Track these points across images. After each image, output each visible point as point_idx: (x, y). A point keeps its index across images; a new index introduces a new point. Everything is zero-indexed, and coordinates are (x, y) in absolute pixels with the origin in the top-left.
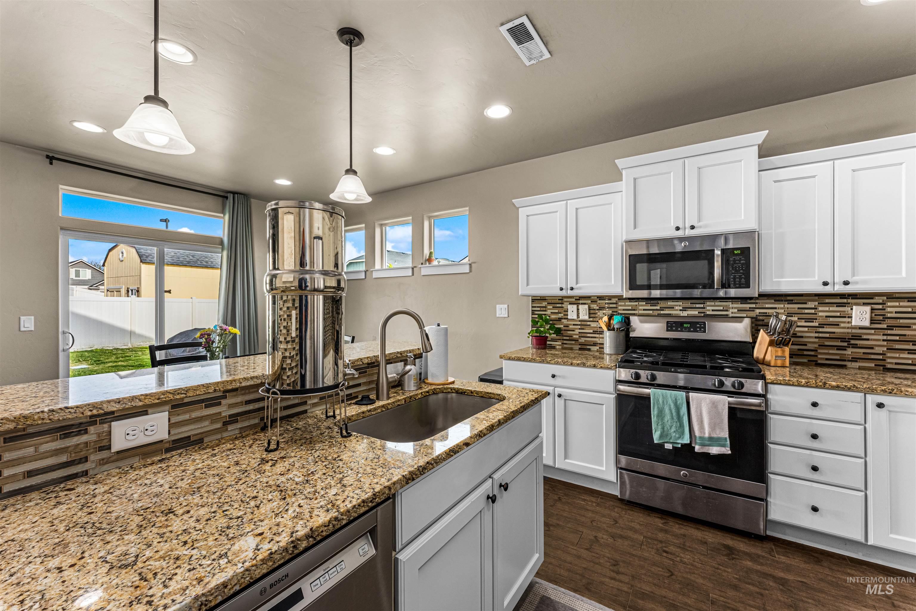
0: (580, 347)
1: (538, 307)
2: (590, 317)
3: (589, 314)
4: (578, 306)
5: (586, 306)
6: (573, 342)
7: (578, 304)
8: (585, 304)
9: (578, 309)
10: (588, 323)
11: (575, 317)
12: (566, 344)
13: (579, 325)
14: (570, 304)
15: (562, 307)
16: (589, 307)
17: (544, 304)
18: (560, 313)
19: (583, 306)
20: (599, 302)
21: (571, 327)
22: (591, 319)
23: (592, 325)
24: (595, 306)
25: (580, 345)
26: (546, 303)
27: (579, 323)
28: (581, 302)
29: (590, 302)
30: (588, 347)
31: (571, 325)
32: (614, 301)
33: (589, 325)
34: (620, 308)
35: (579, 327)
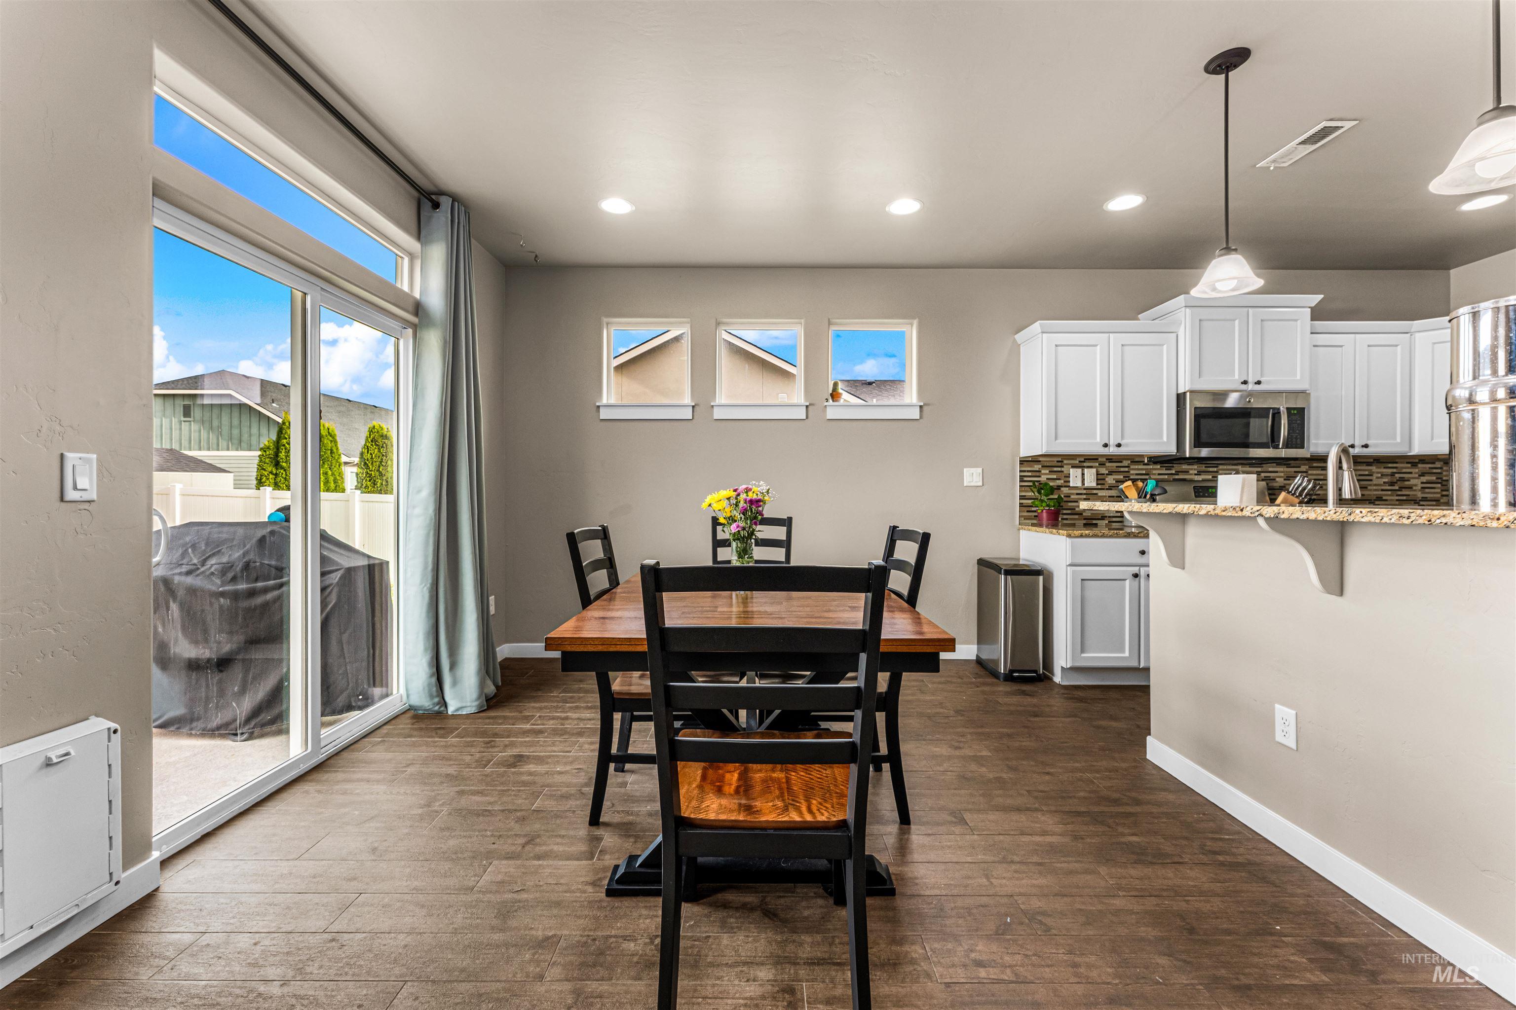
0: (1085, 522)
1: (1028, 471)
2: (1097, 484)
3: (1097, 480)
4: (1082, 470)
5: (1094, 470)
6: (1077, 517)
7: (1083, 467)
8: (1091, 467)
9: (1083, 474)
10: (1095, 492)
11: (1079, 484)
12: (1067, 519)
13: (1085, 494)
14: (1073, 467)
15: (1062, 472)
16: (1097, 471)
17: (1037, 467)
18: (1059, 479)
19: (1090, 470)
20: (1108, 464)
21: (1072, 497)
22: (1099, 487)
23: (1099, 494)
24: (1103, 471)
25: (1085, 519)
26: (1040, 466)
27: (1085, 492)
28: (1085, 464)
29: (1097, 464)
30: (1094, 522)
31: (1073, 494)
32: (1126, 463)
33: (1096, 494)
34: (1132, 472)
35: (1085, 497)
